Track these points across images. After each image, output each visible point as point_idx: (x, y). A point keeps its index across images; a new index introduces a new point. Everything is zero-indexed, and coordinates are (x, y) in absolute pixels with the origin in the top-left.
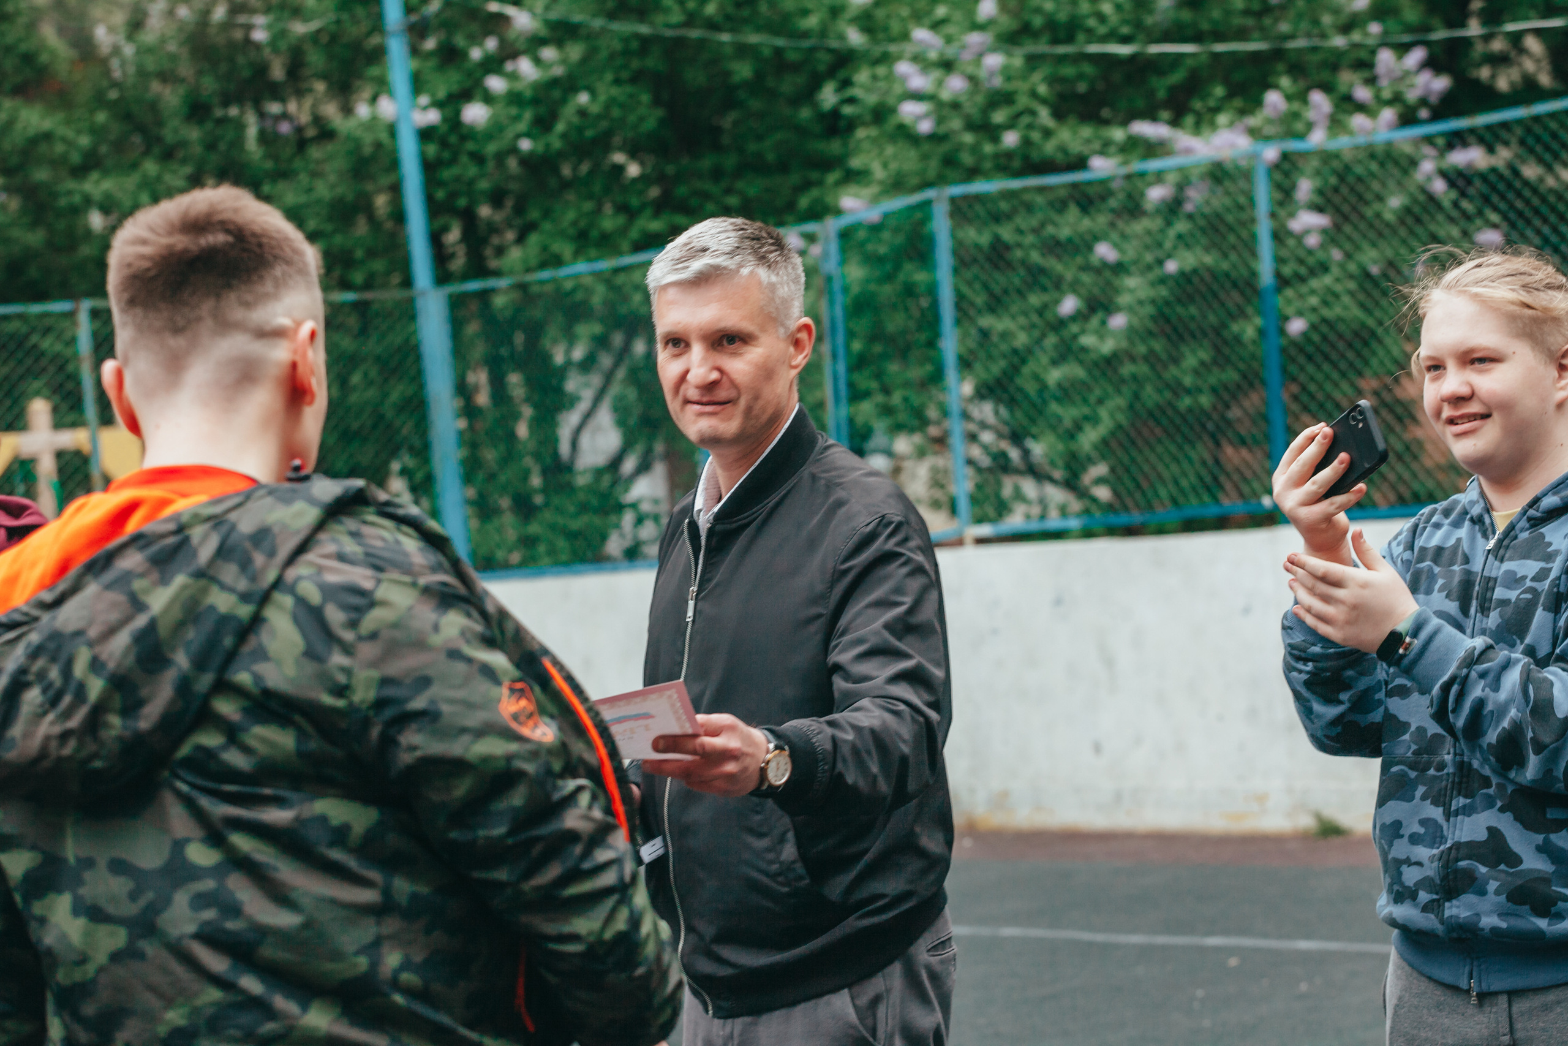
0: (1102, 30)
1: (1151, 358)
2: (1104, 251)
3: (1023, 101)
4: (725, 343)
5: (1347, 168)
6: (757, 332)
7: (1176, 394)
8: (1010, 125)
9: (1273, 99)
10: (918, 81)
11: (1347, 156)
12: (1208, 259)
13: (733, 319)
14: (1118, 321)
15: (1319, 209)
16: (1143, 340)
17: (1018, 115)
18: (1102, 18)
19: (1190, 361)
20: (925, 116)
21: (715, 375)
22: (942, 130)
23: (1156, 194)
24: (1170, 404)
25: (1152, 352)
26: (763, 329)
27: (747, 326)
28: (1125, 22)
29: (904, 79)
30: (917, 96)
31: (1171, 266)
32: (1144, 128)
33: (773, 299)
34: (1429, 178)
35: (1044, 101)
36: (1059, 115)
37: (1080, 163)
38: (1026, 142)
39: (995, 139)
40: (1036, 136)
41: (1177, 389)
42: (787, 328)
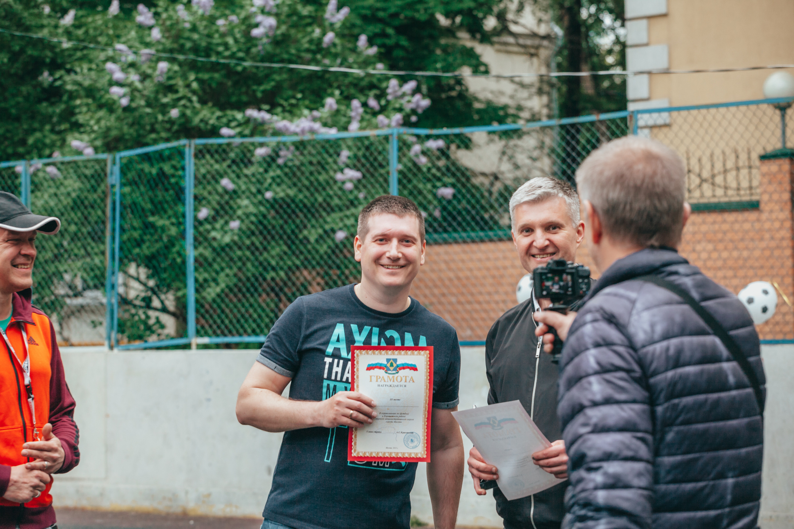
0: (227, 53)
1: (253, 248)
2: (225, 182)
3: (182, 91)
4: (551, 229)
5: (372, 144)
6: (565, 225)
7: (265, 269)
8: (174, 104)
9: (330, 102)
10: (119, 75)
11: (372, 139)
12: (291, 192)
13: (554, 218)
14: (235, 224)
15: (355, 167)
16: (248, 237)
17: (179, 99)
18: (226, 46)
19: (276, 251)
20: (124, 96)
21: (547, 243)
22: (134, 105)
23: (260, 152)
24: (261, 275)
25: (253, 244)
26: (567, 224)
27: (561, 221)
28: (240, 50)
29: (111, 73)
30: (120, 84)
31: (269, 195)
32: (252, 113)
33: (570, 210)
34: (417, 155)
35: (194, 92)
36: (203, 102)
37: (214, 132)
38: (183, 115)
39: (164, 113)
40: (188, 112)
41: (266, 267)
42: (576, 224)
